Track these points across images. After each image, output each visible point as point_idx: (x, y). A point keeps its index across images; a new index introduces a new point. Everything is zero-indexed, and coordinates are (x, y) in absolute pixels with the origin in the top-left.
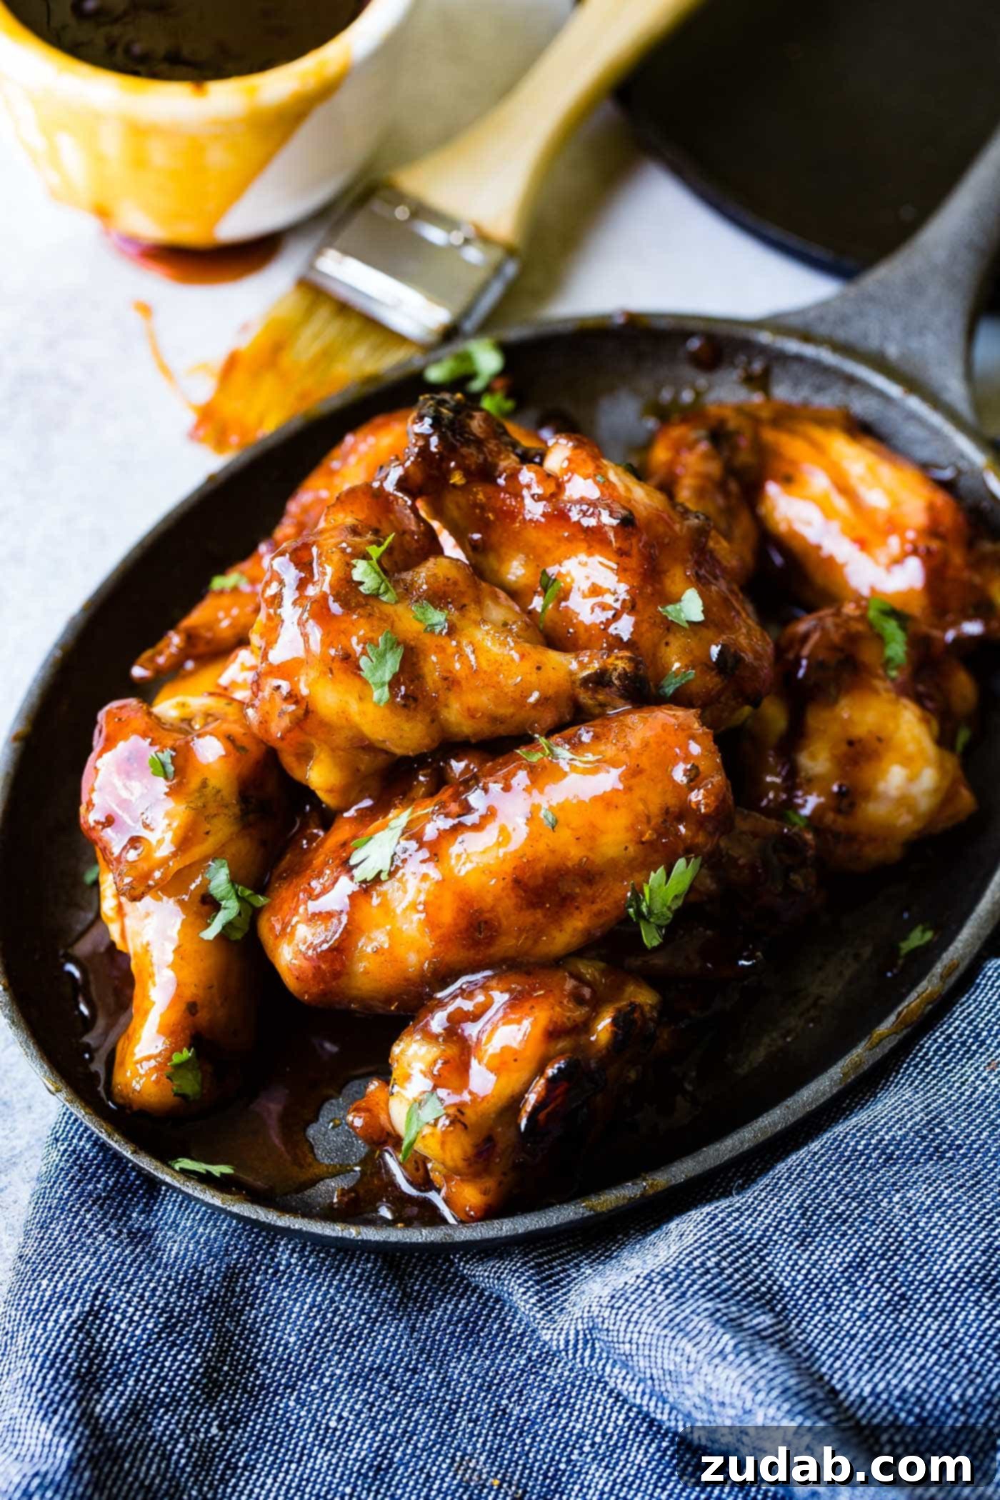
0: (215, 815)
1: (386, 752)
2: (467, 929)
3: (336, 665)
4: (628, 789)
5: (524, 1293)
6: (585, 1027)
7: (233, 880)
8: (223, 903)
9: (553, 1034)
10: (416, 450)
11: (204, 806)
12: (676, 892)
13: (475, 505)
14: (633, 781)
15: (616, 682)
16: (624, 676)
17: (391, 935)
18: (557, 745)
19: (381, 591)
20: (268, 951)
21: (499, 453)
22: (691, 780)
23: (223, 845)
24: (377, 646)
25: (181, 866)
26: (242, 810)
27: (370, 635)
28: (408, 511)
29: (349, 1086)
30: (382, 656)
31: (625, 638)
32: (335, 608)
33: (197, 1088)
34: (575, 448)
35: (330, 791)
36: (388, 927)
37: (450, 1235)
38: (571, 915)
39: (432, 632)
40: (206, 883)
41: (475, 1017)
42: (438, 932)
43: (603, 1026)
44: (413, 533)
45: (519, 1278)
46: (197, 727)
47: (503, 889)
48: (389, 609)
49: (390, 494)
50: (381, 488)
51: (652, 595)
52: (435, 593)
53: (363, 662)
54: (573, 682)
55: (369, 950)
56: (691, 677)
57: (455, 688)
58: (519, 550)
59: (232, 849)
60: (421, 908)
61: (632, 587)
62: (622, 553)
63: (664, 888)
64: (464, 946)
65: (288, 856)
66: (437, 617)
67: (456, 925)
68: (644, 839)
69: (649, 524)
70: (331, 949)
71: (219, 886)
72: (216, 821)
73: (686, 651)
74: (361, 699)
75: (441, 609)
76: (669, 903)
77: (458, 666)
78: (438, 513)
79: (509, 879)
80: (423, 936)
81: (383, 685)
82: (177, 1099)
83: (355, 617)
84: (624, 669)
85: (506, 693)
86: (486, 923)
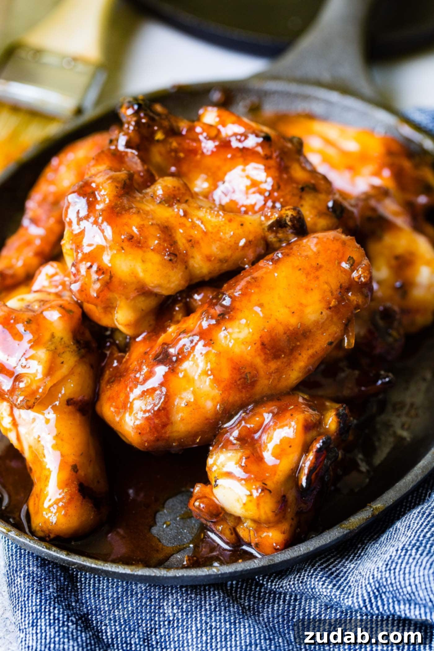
0: (64, 353)
2: (240, 379)
3: (125, 245)
4: (317, 278)
5: (323, 584)
9: (308, 427)
10: (133, 123)
11: (56, 348)
13: (172, 150)
14: (318, 273)
15: (289, 223)
16: (292, 219)
17: (194, 393)
21: (177, 120)
22: (351, 266)
23: (72, 369)
25: (51, 384)
27: (142, 223)
28: (136, 158)
29: (167, 502)
34: (219, 110)
35: (127, 325)
36: (192, 389)
37: (272, 560)
38: (296, 359)
41: (256, 430)
42: (223, 385)
43: (331, 419)
44: (139, 172)
45: (316, 577)
47: (256, 351)
48: (147, 208)
49: (122, 152)
50: (116, 149)
52: (169, 196)
54: (264, 229)
55: (183, 405)
57: (197, 246)
58: (201, 172)
59: (78, 370)
60: (209, 373)
61: (275, 178)
62: (266, 158)
65: (107, 371)
68: (331, 306)
70: (159, 410)
72: (64, 355)
73: (313, 208)
77: (195, 232)
79: (258, 344)
80: (213, 389)
84: (292, 215)
85: (226, 243)
86: (250, 373)
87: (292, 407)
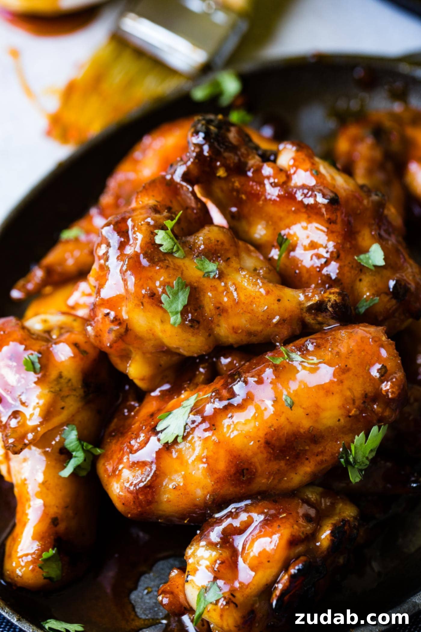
0: (67, 396)
1: (179, 354)
2: (235, 474)
3: (146, 300)
4: (341, 382)
6: (313, 536)
7: (81, 439)
8: (74, 454)
9: (293, 542)
10: (194, 154)
11: (60, 390)
12: (372, 448)
13: (233, 189)
14: (344, 377)
15: (330, 309)
16: (335, 305)
17: (184, 477)
18: (292, 351)
19: (174, 250)
20: (104, 484)
21: (248, 155)
22: (382, 376)
23: (73, 416)
24: (173, 287)
25: (46, 430)
26: (85, 392)
27: (168, 280)
28: (190, 195)
29: (156, 565)
30: (176, 294)
31: (334, 276)
32: (145, 262)
33: (59, 572)
34: (297, 151)
35: (142, 379)
36: (183, 473)
38: (302, 464)
39: (209, 277)
40: (63, 440)
41: (240, 531)
42: (216, 476)
43: (325, 535)
44: (193, 209)
46: (54, 337)
47: (259, 448)
48: (180, 262)
49: (177, 183)
50: (172, 179)
51: (351, 248)
52: (209, 251)
53: (164, 298)
54: (302, 309)
55: (171, 486)
56: (376, 301)
57: (225, 314)
58: (262, 218)
59: (79, 418)
60: (204, 460)
61: (337, 243)
62: (330, 222)
63: (364, 446)
64: (233, 485)
65: (115, 420)
66: (211, 267)
67: (228, 471)
68: (351, 414)
69: (347, 201)
70: (145, 487)
71: (71, 443)
72: (68, 400)
73: (373, 285)
74: (162, 322)
75: (214, 262)
76: (367, 455)
77: (226, 299)
78: (209, 194)
79: (262, 441)
80: (206, 478)
81: (177, 313)
82: (46, 581)
83: (158, 268)
84: (335, 301)
85: (258, 317)
86: (247, 469)
87: (285, 515)
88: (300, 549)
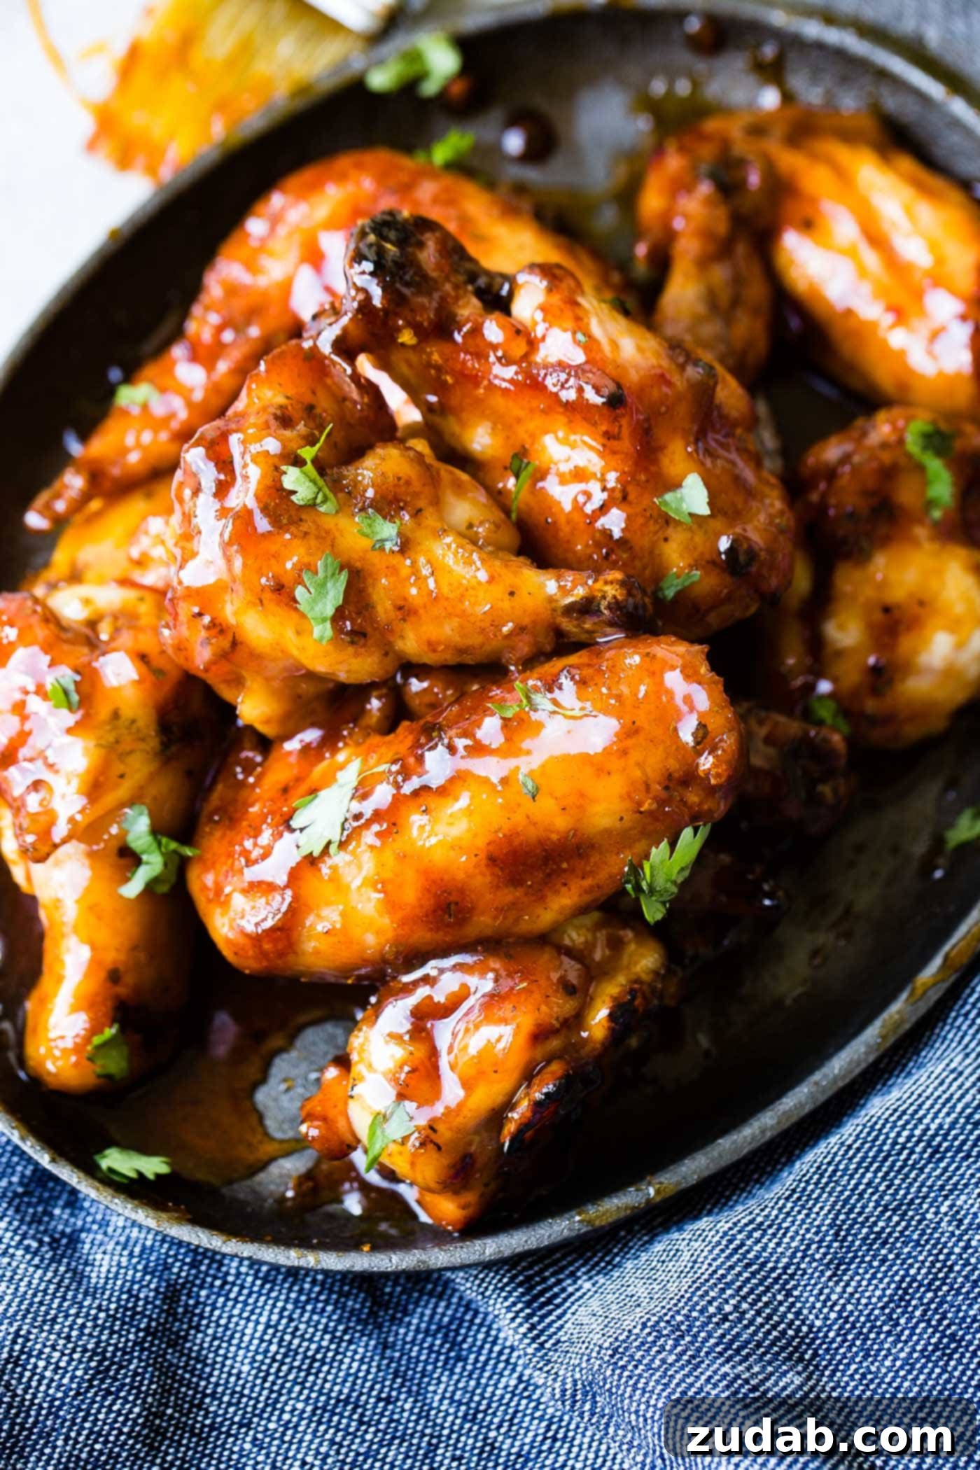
0: (130, 752)
1: (333, 680)
2: (434, 911)
3: (267, 596)
4: (624, 753)
5: (513, 1319)
6: (576, 1020)
7: (156, 831)
8: (145, 857)
9: (539, 1036)
10: (355, 305)
11: (117, 742)
12: (683, 865)
13: (429, 365)
14: (629, 742)
15: (606, 612)
16: (616, 606)
17: (343, 915)
18: (536, 689)
19: (319, 500)
20: (201, 913)
21: (457, 298)
22: (698, 743)
23: (141, 788)
24: (316, 573)
25: (91, 818)
26: (162, 743)
27: (306, 560)
28: (348, 380)
29: (301, 1036)
30: (323, 585)
31: (617, 534)
32: (263, 524)
33: (123, 1064)
34: (550, 290)
35: (267, 722)
36: (341, 906)
37: (424, 1262)
38: (557, 892)
39: (382, 549)
40: (124, 834)
41: (445, 1011)
42: (400, 914)
43: (600, 1015)
44: (355, 403)
45: (506, 1299)
46: (104, 637)
47: (476, 866)
48: (329, 523)
49: (326, 357)
50: (315, 348)
51: (647, 481)
52: (383, 497)
53: (300, 592)
54: (554, 610)
55: (319, 929)
56: (696, 579)
57: (413, 619)
58: (483, 416)
59: (152, 791)
60: (379, 886)
61: (623, 473)
62: (609, 435)
63: (668, 863)
64: (431, 930)
65: (220, 787)
66: (387, 530)
67: (421, 906)
68: (642, 809)
69: (642, 390)
70: (273, 930)
71: (139, 838)
72: (130, 760)
73: (689, 548)
74: (298, 633)
75: (392, 521)
76: (674, 878)
77: (414, 591)
79: (483, 856)
80: (381, 915)
81: (324, 620)
82: (102, 1080)
83: (288, 536)
84: (614, 597)
85: (474, 624)
86: (457, 904)
87: (525, 984)
88: (555, 1044)
